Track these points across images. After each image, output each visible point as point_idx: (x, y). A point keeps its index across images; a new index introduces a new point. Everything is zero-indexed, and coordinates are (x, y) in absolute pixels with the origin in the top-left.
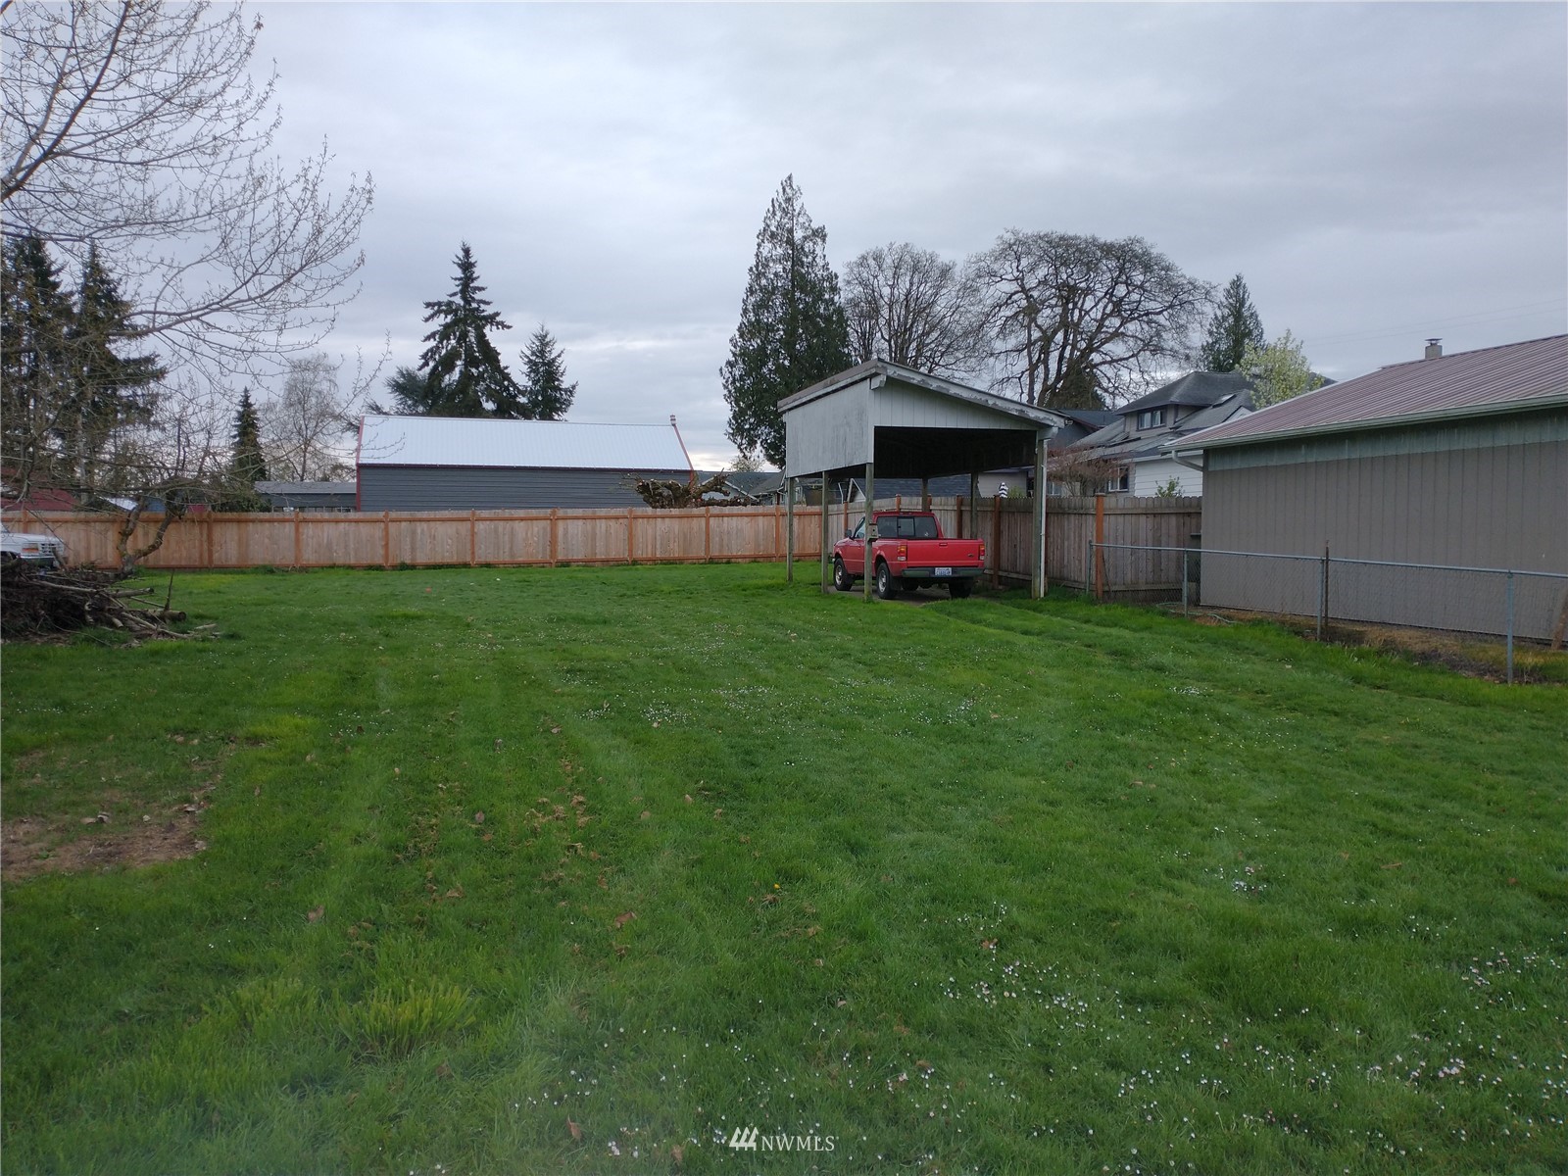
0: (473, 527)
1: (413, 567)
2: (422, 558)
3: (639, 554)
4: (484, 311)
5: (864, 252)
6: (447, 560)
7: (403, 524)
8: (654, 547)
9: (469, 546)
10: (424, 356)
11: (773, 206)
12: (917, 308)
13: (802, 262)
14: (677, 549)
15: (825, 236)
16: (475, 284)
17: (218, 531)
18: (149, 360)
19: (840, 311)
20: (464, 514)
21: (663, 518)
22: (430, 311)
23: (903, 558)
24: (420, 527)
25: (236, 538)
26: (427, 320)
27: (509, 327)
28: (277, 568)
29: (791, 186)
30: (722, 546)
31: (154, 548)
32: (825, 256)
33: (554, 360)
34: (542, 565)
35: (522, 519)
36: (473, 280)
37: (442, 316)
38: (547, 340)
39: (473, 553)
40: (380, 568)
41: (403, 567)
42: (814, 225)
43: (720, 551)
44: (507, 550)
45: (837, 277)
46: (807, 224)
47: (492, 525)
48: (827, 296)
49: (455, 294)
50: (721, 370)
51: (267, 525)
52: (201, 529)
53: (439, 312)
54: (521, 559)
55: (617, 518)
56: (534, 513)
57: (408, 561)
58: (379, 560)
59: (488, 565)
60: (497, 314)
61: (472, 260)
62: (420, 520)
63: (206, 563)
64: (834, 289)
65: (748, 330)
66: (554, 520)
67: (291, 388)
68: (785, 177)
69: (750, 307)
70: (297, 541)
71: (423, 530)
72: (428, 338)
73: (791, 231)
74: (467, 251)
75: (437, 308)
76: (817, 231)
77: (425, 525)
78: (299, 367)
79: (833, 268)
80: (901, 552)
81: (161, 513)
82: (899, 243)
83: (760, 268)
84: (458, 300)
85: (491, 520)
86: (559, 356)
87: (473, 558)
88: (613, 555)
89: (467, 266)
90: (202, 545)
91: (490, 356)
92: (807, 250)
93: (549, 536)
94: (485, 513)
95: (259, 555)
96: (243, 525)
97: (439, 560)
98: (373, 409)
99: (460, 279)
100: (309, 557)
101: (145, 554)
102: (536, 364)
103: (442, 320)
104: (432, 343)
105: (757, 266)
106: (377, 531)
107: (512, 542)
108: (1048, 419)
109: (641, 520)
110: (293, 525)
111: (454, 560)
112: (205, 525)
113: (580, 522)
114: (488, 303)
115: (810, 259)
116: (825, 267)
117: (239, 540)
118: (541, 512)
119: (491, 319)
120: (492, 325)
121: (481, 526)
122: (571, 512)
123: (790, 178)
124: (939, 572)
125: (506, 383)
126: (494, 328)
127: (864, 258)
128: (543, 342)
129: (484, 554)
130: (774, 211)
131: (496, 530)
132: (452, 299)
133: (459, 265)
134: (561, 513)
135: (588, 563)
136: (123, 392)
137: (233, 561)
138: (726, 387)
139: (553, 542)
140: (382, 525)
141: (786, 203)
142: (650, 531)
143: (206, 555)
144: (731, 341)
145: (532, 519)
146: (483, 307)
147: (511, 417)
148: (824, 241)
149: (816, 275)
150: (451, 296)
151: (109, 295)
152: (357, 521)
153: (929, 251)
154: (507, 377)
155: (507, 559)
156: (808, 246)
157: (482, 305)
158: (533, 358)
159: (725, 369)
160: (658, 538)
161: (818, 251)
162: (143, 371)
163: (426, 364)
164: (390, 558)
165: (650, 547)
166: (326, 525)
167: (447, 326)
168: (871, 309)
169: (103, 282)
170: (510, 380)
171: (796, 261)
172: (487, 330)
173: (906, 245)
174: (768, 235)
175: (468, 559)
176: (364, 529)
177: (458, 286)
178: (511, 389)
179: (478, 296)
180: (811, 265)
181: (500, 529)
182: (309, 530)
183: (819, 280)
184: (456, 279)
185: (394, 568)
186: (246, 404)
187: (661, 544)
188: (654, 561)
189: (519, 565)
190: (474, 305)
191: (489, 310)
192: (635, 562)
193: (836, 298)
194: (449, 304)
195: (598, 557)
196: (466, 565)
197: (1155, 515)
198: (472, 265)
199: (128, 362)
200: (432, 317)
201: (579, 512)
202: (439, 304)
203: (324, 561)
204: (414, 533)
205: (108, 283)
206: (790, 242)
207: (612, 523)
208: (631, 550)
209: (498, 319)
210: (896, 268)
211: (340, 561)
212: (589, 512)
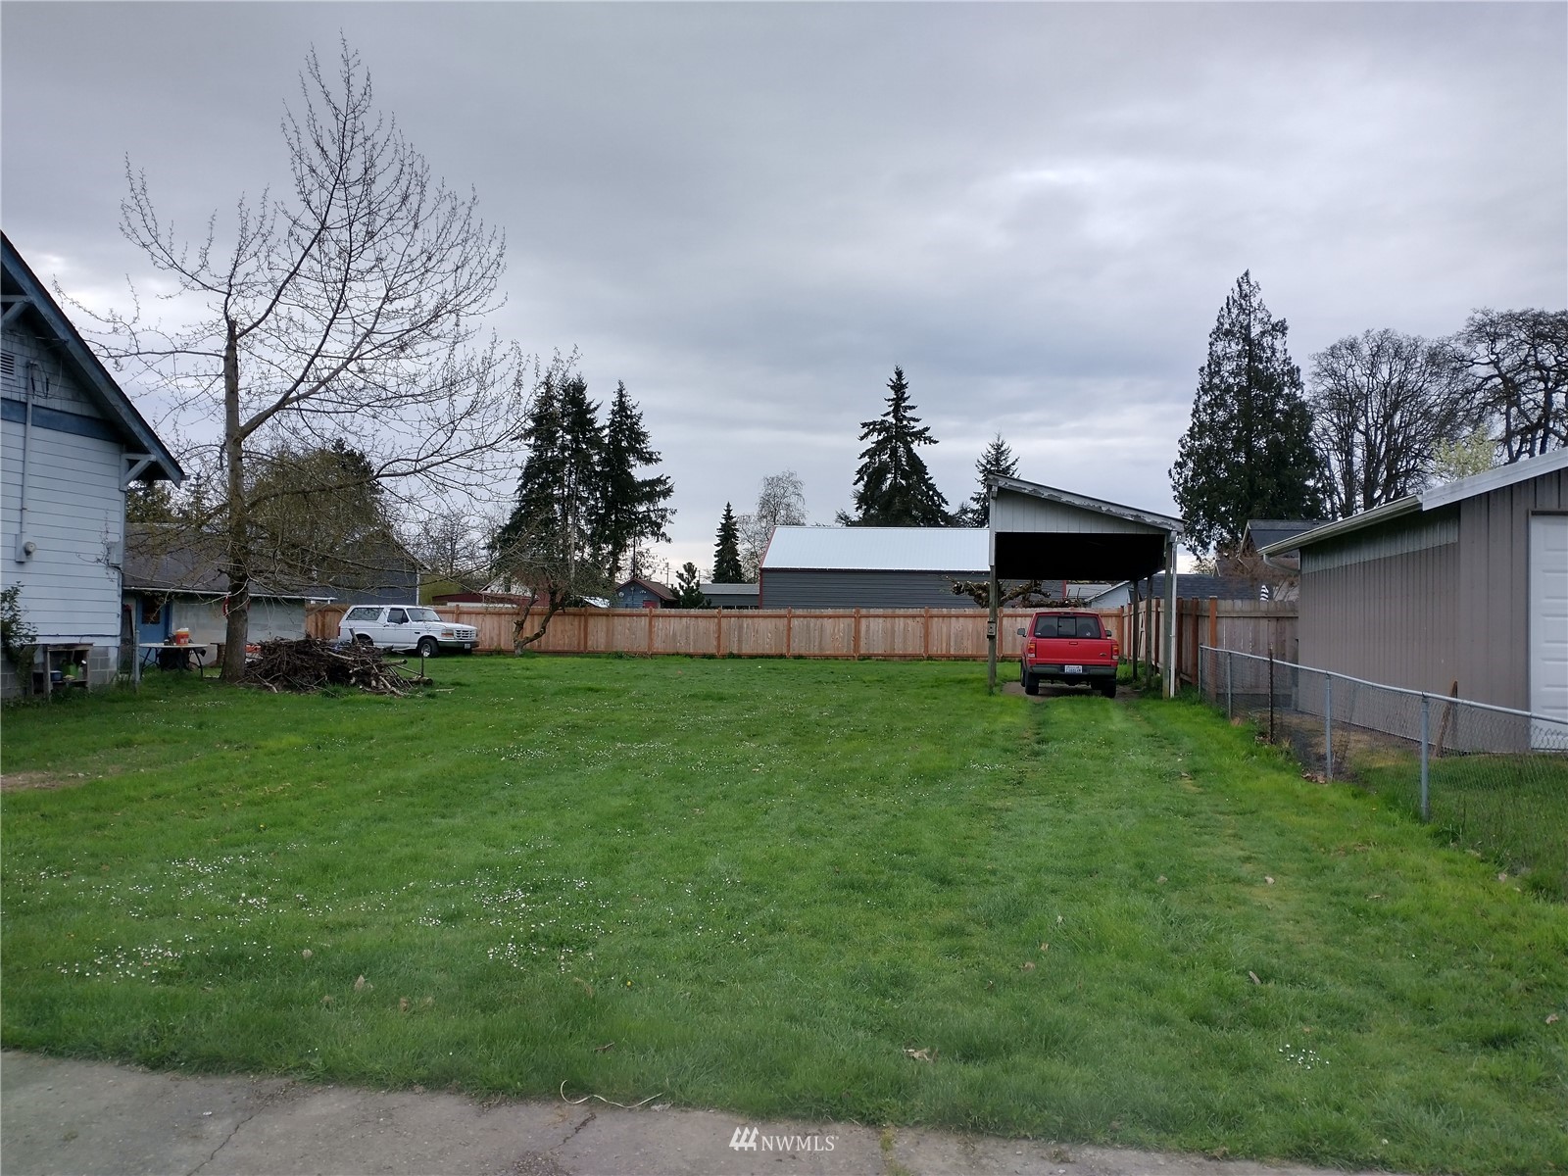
0: (789, 622)
1: (739, 656)
2: (746, 650)
3: (934, 650)
4: (913, 427)
5: (1335, 341)
6: (768, 651)
7: (733, 619)
8: (948, 644)
9: (785, 640)
10: (858, 472)
11: (1228, 304)
12: (1398, 397)
13: (1261, 358)
14: (970, 647)
15: (1286, 328)
16: (906, 404)
17: (592, 622)
18: (659, 481)
19: (1303, 405)
20: (783, 612)
21: (957, 617)
22: (866, 430)
23: (1033, 655)
24: (746, 622)
25: (605, 629)
26: (862, 438)
27: (936, 442)
28: (627, 653)
29: (1248, 282)
30: (1014, 645)
31: (538, 636)
32: (1285, 350)
33: (1008, 468)
34: (847, 658)
35: (830, 617)
36: (905, 400)
37: (876, 434)
38: (1003, 449)
39: (789, 646)
40: (711, 657)
41: (732, 656)
42: (1274, 320)
43: (1013, 650)
44: (816, 644)
45: (1298, 370)
46: (1266, 319)
47: (805, 621)
48: (1286, 390)
49: (888, 414)
50: (1170, 471)
51: (628, 618)
52: (580, 622)
53: (874, 430)
54: (828, 652)
55: (914, 617)
56: (841, 611)
57: (735, 652)
58: (712, 650)
59: (799, 657)
60: (927, 429)
61: (904, 382)
62: (747, 617)
63: (582, 648)
64: (1297, 385)
65: (1198, 430)
66: (858, 618)
67: (765, 503)
68: (1242, 274)
69: (1201, 408)
70: (650, 632)
71: (748, 625)
72: (863, 456)
73: (1248, 327)
74: (899, 374)
75: (871, 427)
76: (1277, 325)
77: (750, 621)
78: (771, 482)
79: (1294, 363)
80: (1031, 649)
81: (547, 608)
82: (1378, 329)
83: (1213, 367)
84: (891, 419)
85: (805, 617)
86: (1013, 464)
87: (789, 650)
88: (910, 651)
89: (899, 387)
90: (580, 634)
91: (917, 467)
92: (1265, 344)
93: (853, 631)
94: (800, 612)
95: (621, 644)
96: (610, 618)
97: (760, 651)
98: (842, 518)
99: (892, 400)
100: (659, 646)
101: (532, 640)
102: (990, 472)
103: (875, 437)
104: (866, 459)
105: (1209, 366)
106: (712, 624)
107: (821, 636)
108: (1167, 524)
109: (936, 619)
110: (647, 619)
111: (773, 652)
112: (583, 618)
113: (881, 620)
114: (918, 420)
115: (1269, 353)
116: (1286, 362)
117: (608, 630)
118: (848, 612)
119: (920, 435)
120: (920, 440)
121: (795, 622)
122: (872, 611)
123: (1247, 274)
124: (1068, 669)
125: (931, 493)
126: (922, 443)
127: (1333, 348)
128: (999, 451)
129: (797, 647)
130: (1229, 310)
131: (808, 626)
132: (885, 418)
133: (892, 387)
134: (864, 612)
135: (887, 658)
136: (642, 508)
137: (602, 648)
138: (1174, 488)
139: (857, 638)
140: (716, 620)
141: (1243, 298)
142: (944, 629)
143: (582, 642)
144: (1180, 441)
145: (838, 617)
146: (912, 423)
147: (937, 525)
148: (1284, 334)
149: (1275, 370)
150: (884, 415)
151: (631, 428)
152: (696, 617)
153: (1412, 336)
154: (931, 487)
155: (817, 652)
156: (1267, 340)
157: (911, 422)
158: (988, 466)
159: (1174, 472)
160: (953, 636)
161: (1278, 344)
162: (656, 489)
163: (861, 478)
164: (721, 648)
165: (944, 645)
166: (672, 619)
167: (878, 442)
168: (1346, 402)
169: (627, 417)
170: (935, 491)
171: (1253, 357)
172: (914, 446)
173: (1386, 331)
174: (1221, 333)
175: (784, 651)
176: (702, 623)
177: (890, 406)
178: (936, 498)
179: (909, 414)
180: (1269, 360)
181: (812, 625)
182: (659, 623)
183: (1278, 375)
184: (889, 400)
185: (724, 657)
186: (728, 517)
187: (956, 641)
188: (948, 657)
189: (827, 657)
190: (905, 423)
191: (919, 426)
192: (930, 658)
193: (1299, 393)
194: (883, 422)
195: (896, 652)
196: (782, 656)
197: (1278, 619)
198: (904, 386)
199: (645, 483)
200: (866, 435)
201: (880, 611)
202: (874, 423)
203: (671, 650)
204: (741, 627)
205: (631, 417)
206: (1247, 339)
207: (910, 621)
208: (926, 647)
209: (927, 434)
210: (1373, 356)
211: (682, 650)
212: (889, 611)
